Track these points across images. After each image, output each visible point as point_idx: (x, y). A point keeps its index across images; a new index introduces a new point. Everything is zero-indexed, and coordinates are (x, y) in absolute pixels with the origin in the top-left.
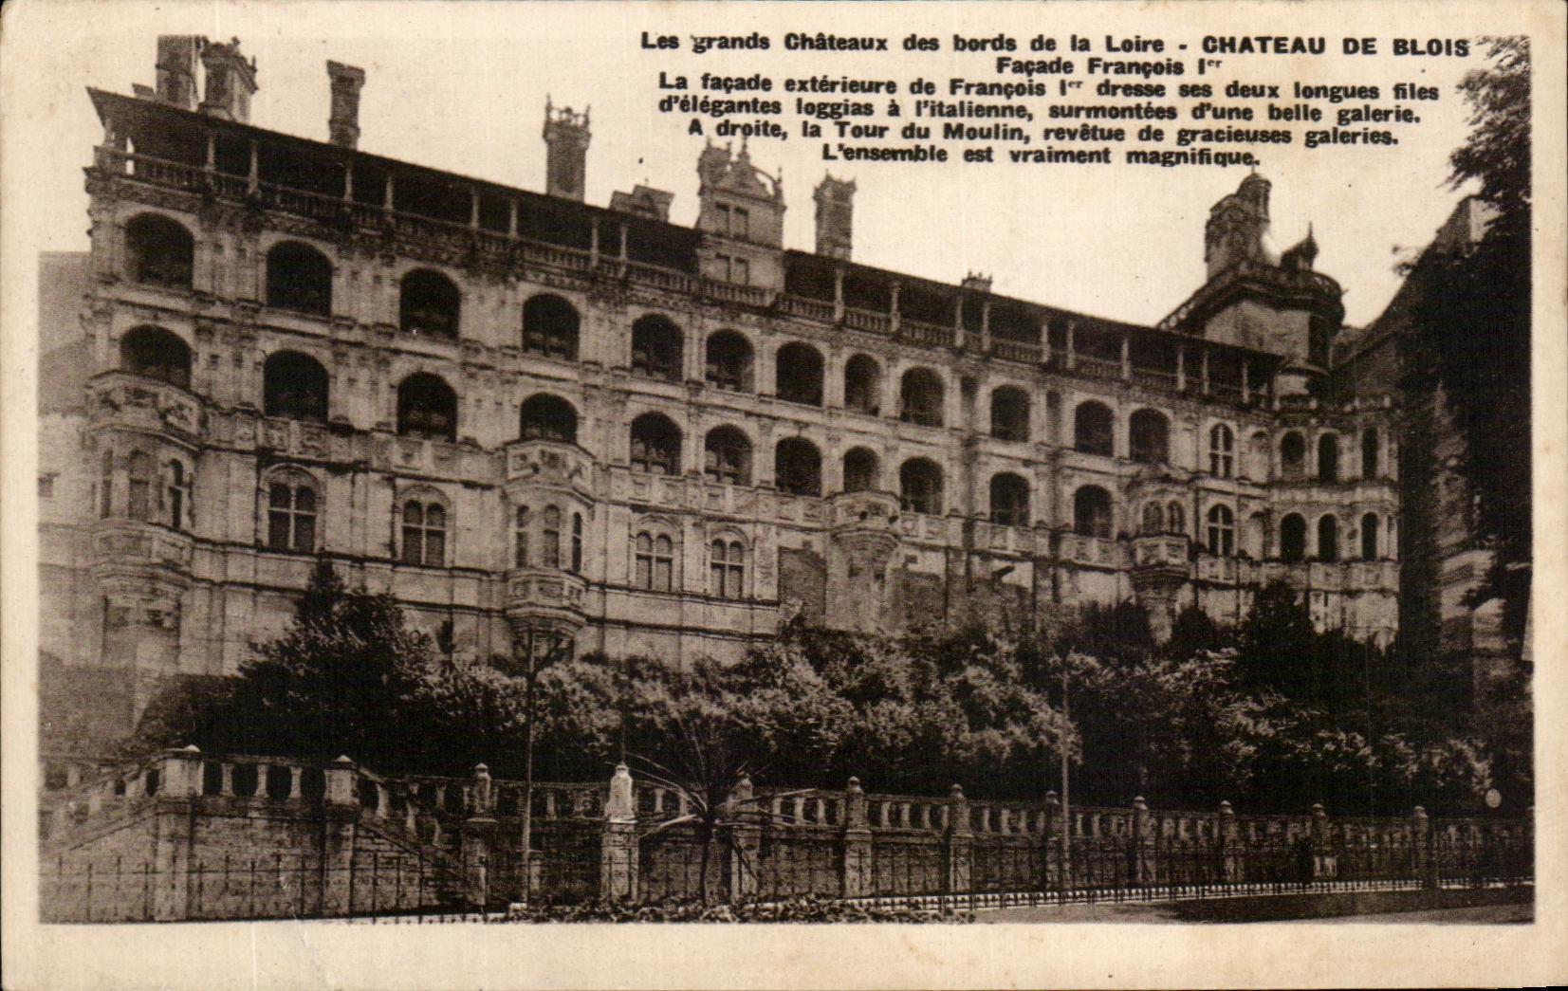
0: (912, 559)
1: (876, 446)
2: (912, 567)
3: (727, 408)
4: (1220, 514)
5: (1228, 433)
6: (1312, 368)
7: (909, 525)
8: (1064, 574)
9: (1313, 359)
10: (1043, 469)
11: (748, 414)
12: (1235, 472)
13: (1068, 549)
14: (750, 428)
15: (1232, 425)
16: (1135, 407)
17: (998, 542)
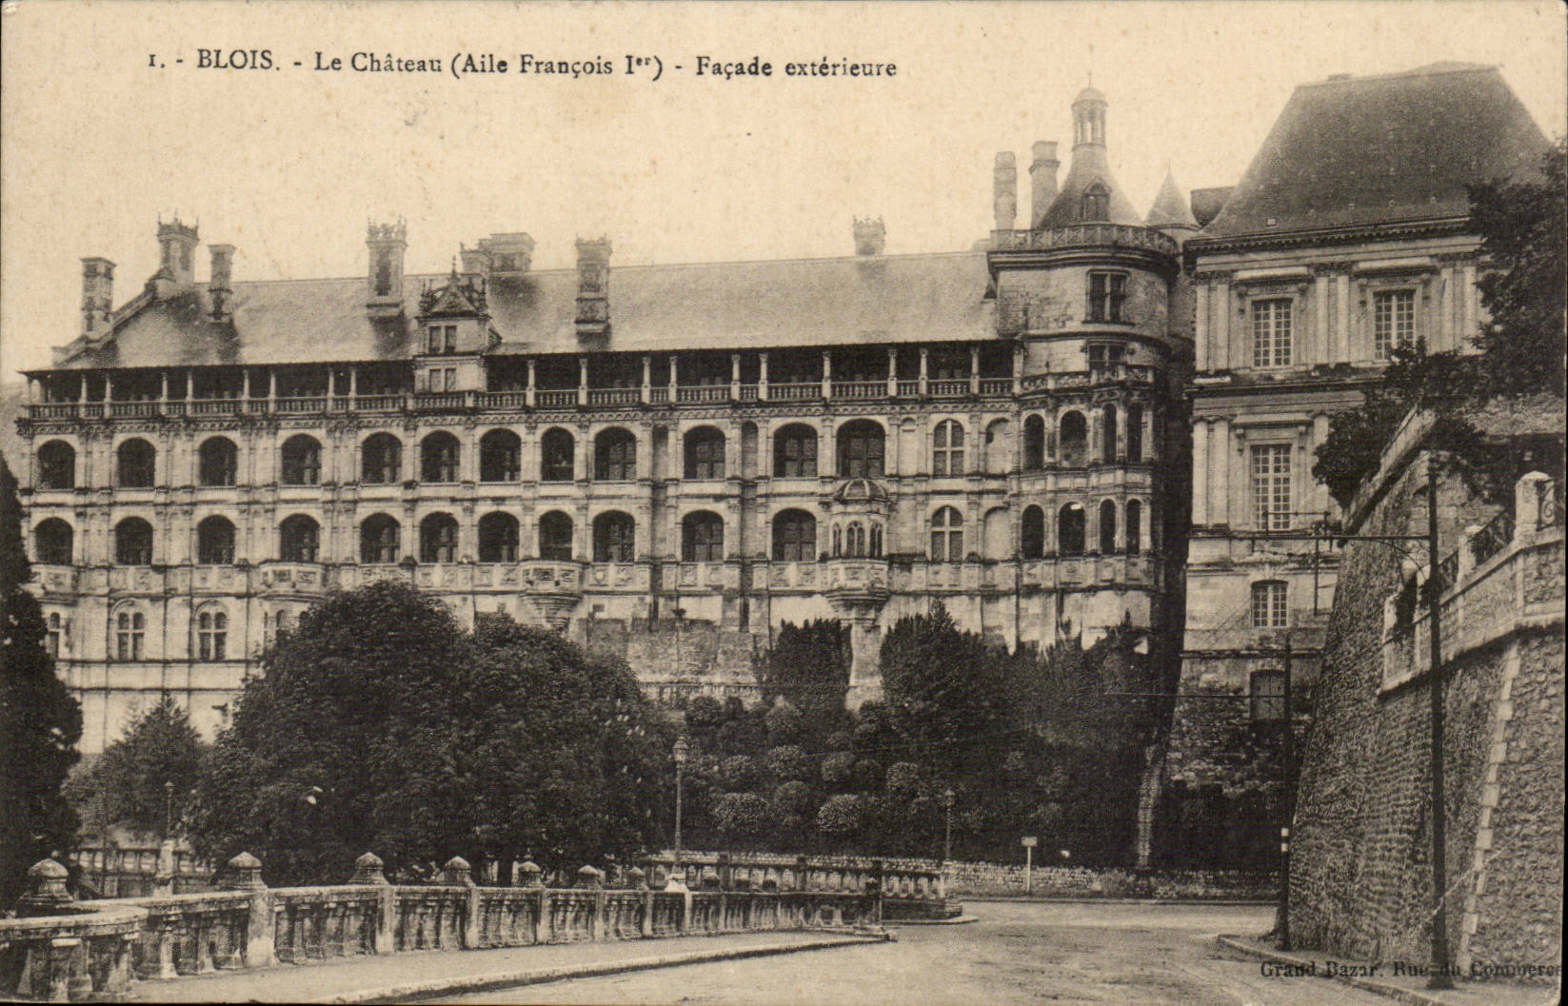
0: (598, 608)
1: (568, 508)
2: (599, 615)
3: (437, 498)
4: (947, 515)
5: (958, 428)
6: (1091, 328)
7: (600, 575)
8: (752, 603)
9: (1095, 317)
10: (734, 502)
11: (453, 500)
12: (968, 466)
13: (760, 578)
14: (456, 511)
15: (962, 418)
16: (841, 421)
17: (688, 580)
